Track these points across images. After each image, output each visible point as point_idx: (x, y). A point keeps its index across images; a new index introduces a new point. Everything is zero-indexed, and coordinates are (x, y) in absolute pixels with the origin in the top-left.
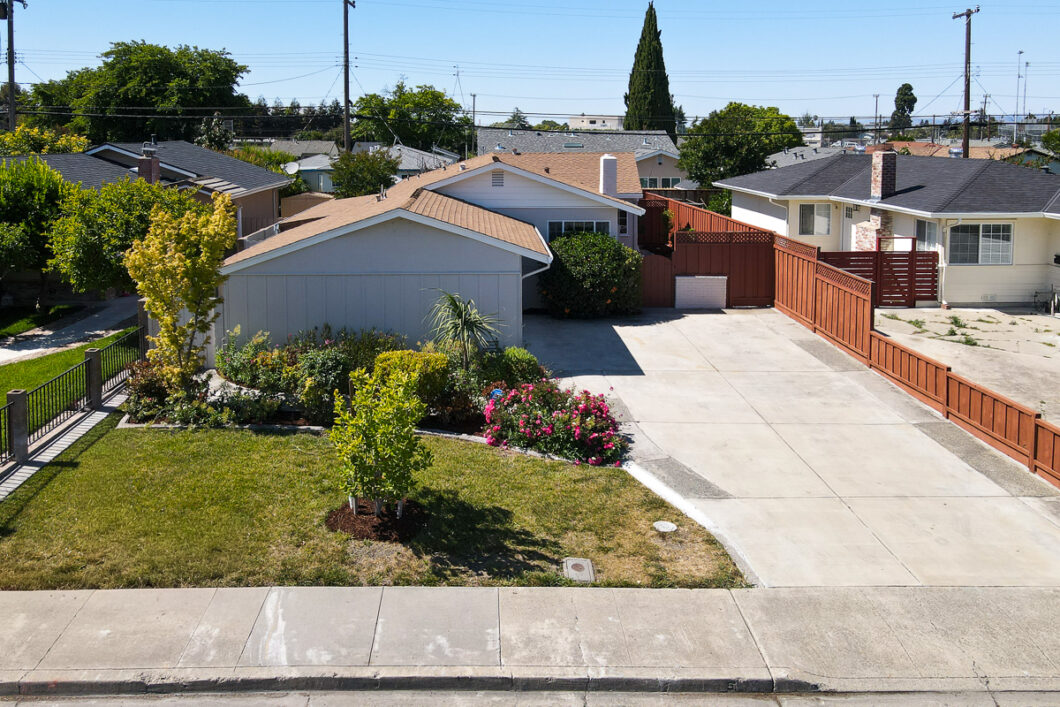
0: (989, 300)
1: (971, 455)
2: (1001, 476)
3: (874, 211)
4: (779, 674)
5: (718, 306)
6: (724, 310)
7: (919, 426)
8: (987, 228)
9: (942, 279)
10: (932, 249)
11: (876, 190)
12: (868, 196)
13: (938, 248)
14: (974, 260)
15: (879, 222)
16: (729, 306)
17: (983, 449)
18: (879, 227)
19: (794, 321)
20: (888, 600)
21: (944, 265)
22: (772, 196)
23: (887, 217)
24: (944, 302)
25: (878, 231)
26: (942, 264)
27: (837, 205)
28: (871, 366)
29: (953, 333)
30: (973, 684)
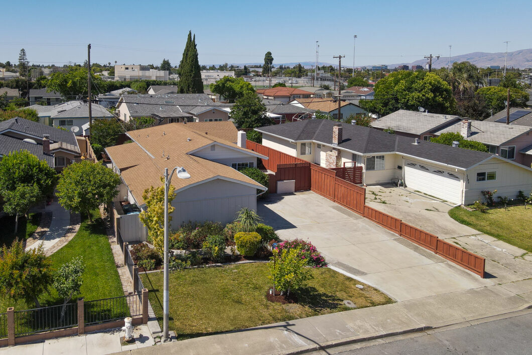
0: (378, 182)
1: (416, 249)
2: (429, 257)
3: (334, 149)
4: (423, 325)
5: (292, 191)
6: (295, 193)
7: (395, 240)
8: (377, 157)
9: (364, 176)
10: (361, 165)
11: (335, 141)
12: (331, 143)
13: (363, 165)
14: (373, 168)
15: (337, 153)
16: (296, 191)
17: (417, 247)
18: (337, 155)
19: (323, 197)
20: (431, 301)
21: (365, 171)
22: (291, 140)
23: (339, 151)
24: (365, 184)
25: (337, 157)
26: (364, 171)
27: (314, 143)
28: (364, 217)
29: (376, 199)
30: (463, 320)
